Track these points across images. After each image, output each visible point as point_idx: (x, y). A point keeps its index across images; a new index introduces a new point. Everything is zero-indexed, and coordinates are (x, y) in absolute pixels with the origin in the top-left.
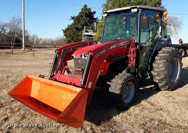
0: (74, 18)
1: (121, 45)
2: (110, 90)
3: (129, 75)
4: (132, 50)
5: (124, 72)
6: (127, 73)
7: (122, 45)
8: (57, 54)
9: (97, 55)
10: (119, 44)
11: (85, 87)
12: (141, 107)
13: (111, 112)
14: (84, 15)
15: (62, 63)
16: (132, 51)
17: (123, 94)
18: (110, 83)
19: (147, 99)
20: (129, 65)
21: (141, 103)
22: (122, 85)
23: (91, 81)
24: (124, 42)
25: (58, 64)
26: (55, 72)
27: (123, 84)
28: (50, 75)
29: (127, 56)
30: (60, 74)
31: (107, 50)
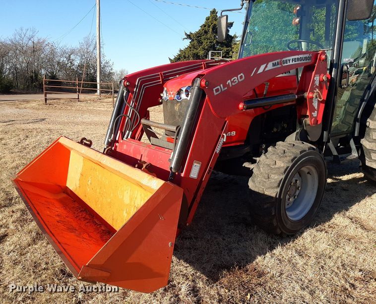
0: (192, 36)
1: (288, 64)
2: (251, 185)
3: (307, 145)
4: (317, 78)
5: (292, 138)
6: (298, 140)
7: (291, 63)
8: (123, 89)
9: (219, 87)
10: (285, 59)
11: (183, 175)
12: (333, 233)
13: (251, 240)
14: (211, 30)
15: (136, 111)
16: (317, 83)
17: (287, 197)
18: (251, 166)
19: (347, 210)
20: (308, 121)
21: (333, 220)
22: (285, 172)
23: (198, 160)
24: (296, 57)
25: (126, 113)
26: (119, 132)
27: (287, 171)
28: (108, 141)
29: (303, 97)
30: (129, 137)
31: (247, 74)
